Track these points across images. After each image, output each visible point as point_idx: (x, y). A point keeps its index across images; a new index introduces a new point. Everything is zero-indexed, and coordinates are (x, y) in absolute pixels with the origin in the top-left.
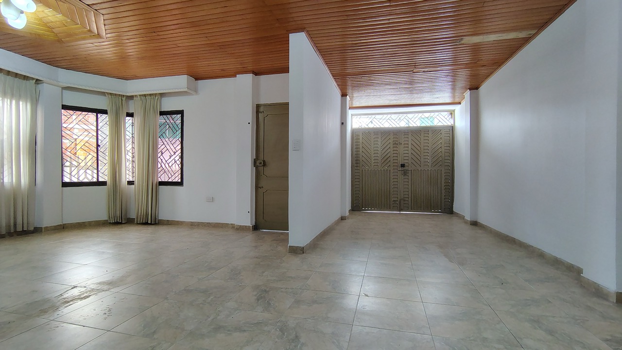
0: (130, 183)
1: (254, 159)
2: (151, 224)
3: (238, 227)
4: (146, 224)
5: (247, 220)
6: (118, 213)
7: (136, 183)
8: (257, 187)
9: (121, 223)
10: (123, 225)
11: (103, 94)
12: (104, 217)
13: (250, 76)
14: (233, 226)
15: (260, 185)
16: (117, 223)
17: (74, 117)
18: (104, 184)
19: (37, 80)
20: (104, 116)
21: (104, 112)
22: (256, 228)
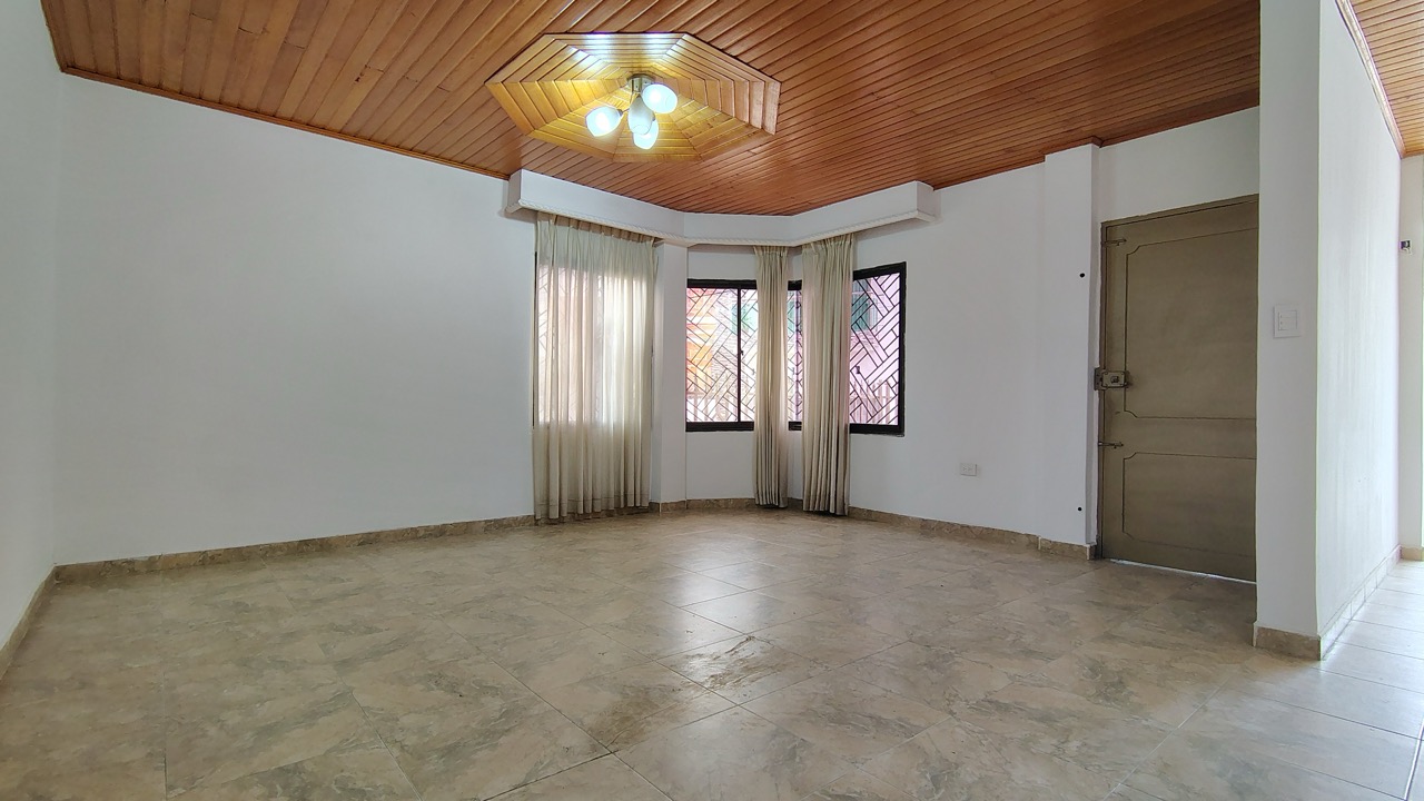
0: (794, 426)
1: (1096, 370)
2: (834, 515)
3: (1049, 546)
4: (825, 514)
5: (1076, 530)
6: (774, 489)
7: (805, 425)
8: (1106, 444)
9: (777, 508)
10: (781, 513)
11: (751, 249)
12: (747, 492)
13: (1087, 150)
14: (1033, 543)
15: (1115, 439)
16: (770, 508)
17: (705, 298)
18: (749, 426)
19: (656, 239)
20: (750, 292)
21: (751, 285)
22: (1099, 553)
